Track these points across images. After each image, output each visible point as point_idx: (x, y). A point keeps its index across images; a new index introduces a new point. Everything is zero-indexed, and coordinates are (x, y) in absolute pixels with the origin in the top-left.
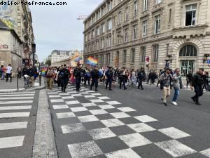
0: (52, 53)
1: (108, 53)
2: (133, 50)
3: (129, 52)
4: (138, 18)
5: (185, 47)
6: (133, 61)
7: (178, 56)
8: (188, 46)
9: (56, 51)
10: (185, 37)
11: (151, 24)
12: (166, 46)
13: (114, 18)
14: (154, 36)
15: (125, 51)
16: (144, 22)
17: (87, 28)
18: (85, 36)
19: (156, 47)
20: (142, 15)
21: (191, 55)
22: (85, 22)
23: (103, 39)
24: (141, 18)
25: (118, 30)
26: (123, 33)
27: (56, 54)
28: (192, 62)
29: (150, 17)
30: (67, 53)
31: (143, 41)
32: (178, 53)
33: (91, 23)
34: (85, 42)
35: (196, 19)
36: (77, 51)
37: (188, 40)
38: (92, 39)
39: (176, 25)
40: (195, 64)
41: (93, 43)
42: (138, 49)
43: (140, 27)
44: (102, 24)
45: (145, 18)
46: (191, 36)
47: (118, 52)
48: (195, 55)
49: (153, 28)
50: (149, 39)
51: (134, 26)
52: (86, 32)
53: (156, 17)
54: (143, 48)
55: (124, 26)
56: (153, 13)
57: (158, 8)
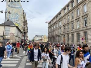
0: (35, 37)
1: (59, 36)
2: (73, 35)
3: (70, 35)
4: (74, 19)
6: (73, 40)
9: (36, 36)
11: (82, 22)
14: (84, 27)
15: (68, 35)
16: (78, 21)
17: (50, 26)
20: (76, 18)
23: (57, 30)
25: (64, 26)
26: (66, 27)
27: (36, 37)
31: (78, 30)
33: (51, 24)
34: (49, 32)
41: (52, 32)
42: (75, 34)
43: (75, 23)
44: (56, 24)
45: (78, 19)
47: (64, 36)
49: (83, 24)
50: (81, 29)
52: (49, 28)
53: (84, 18)
54: (78, 34)
55: (67, 24)
56: (82, 17)
57: (85, 14)
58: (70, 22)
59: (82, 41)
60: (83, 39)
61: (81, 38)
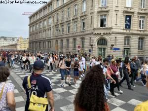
1: (49, 41)
2: (68, 40)
3: (65, 41)
4: (71, 19)
5: (100, 40)
6: (68, 47)
7: (96, 45)
8: (102, 39)
10: (100, 34)
11: (80, 24)
12: (89, 39)
13: (53, 17)
14: (81, 32)
15: (62, 41)
16: (75, 22)
17: (32, 22)
18: (30, 27)
19: (83, 39)
20: (73, 18)
21: (104, 45)
22: (30, 18)
23: (45, 31)
24: (73, 20)
25: (57, 26)
26: (60, 28)
28: (104, 49)
29: (79, 19)
30: (13, 39)
31: (75, 35)
32: (96, 43)
33: (35, 19)
34: (30, 32)
35: (106, 23)
36: (21, 38)
37: (102, 36)
38: (36, 30)
39: (95, 27)
40: (106, 50)
41: (37, 33)
42: (71, 40)
43: (72, 25)
44: (44, 21)
45: (75, 20)
46: (104, 34)
47: (57, 41)
48: (106, 45)
49: (81, 27)
50: (79, 34)
51: (68, 24)
52: (31, 25)
53: (83, 20)
54: (75, 39)
55: (61, 24)
56: (81, 17)
57: (84, 14)
58: (65, 21)
59: (79, 49)
60: (79, 47)
61: (77, 46)
